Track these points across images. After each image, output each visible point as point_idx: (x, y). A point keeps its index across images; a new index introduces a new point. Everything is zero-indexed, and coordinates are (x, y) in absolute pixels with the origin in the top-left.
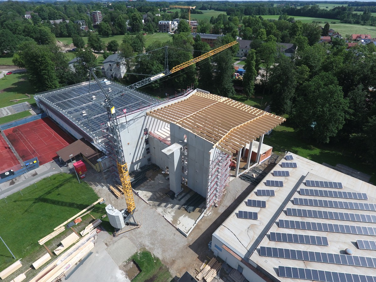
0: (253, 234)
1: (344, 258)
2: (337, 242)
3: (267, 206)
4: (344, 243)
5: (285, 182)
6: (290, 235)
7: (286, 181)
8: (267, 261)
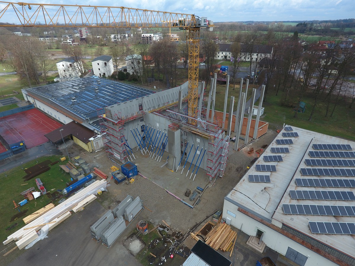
3: (277, 170)
6: (311, 192)
7: (291, 148)
8: (294, 219)
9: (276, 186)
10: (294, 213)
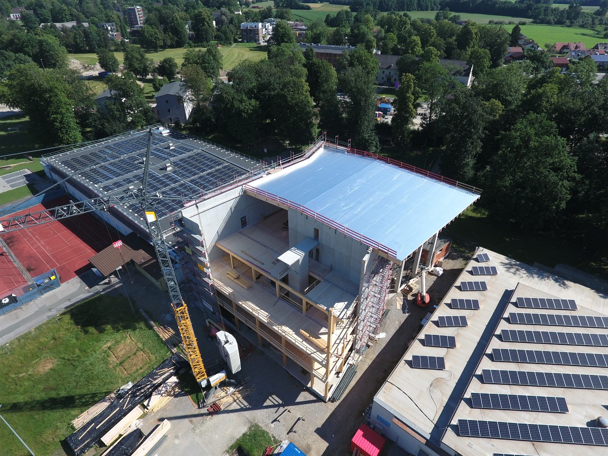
0: (441, 395)
1: (596, 433)
2: (582, 404)
3: (458, 344)
4: (593, 406)
5: (482, 301)
6: (504, 397)
7: (482, 298)
8: (472, 445)
9: (452, 377)
10: (475, 435)
